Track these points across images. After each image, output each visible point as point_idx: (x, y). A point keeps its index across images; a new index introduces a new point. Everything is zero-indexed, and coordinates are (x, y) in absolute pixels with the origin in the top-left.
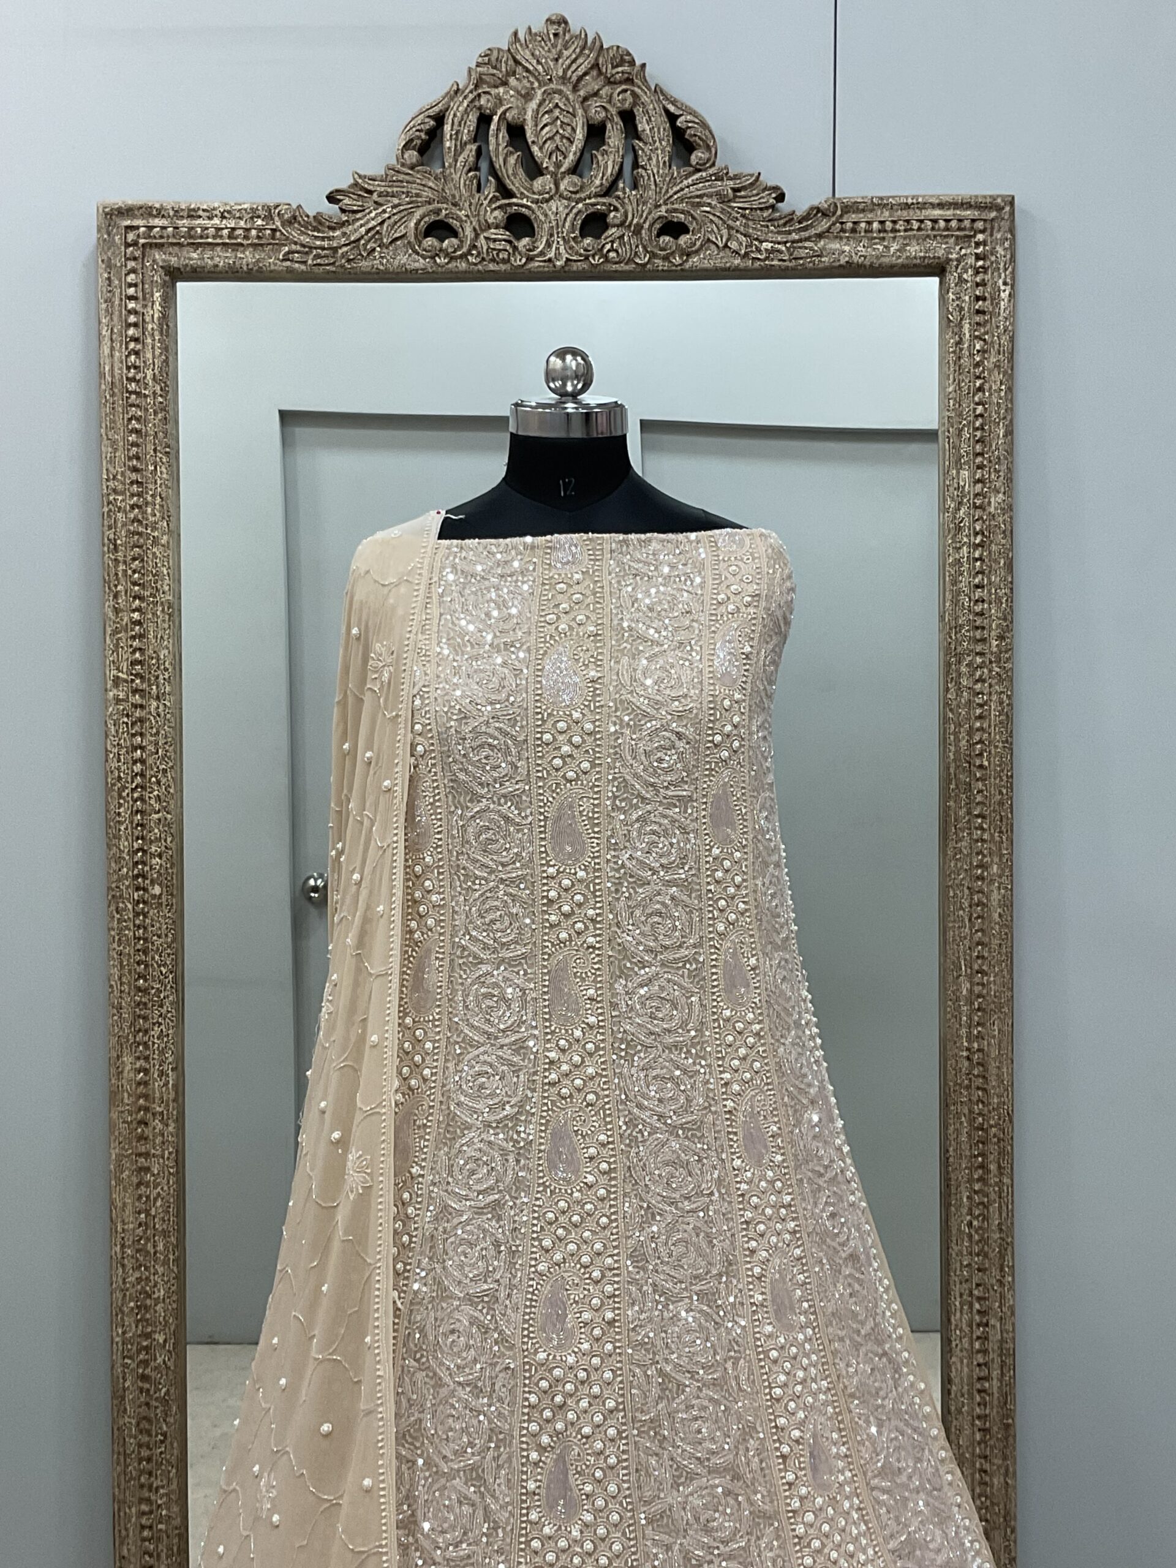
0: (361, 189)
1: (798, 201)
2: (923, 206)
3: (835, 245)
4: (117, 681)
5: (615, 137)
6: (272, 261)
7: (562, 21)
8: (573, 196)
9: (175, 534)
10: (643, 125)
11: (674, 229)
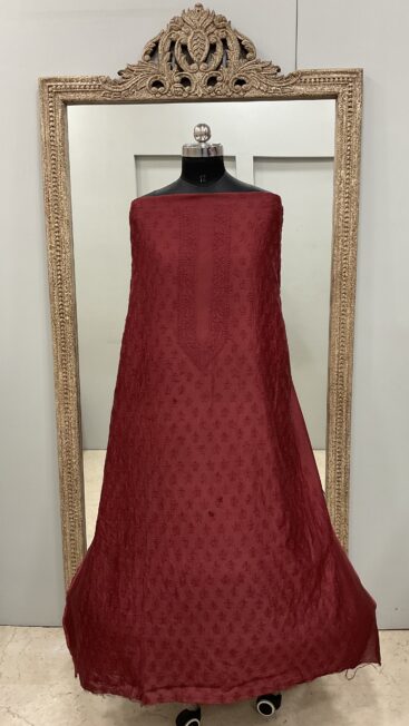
0: (130, 70)
1: (285, 72)
2: (329, 73)
3: (298, 88)
4: (51, 248)
5: (219, 48)
6: (99, 97)
7: (200, 6)
8: (205, 71)
9: (69, 196)
10: (229, 44)
11: (240, 82)
